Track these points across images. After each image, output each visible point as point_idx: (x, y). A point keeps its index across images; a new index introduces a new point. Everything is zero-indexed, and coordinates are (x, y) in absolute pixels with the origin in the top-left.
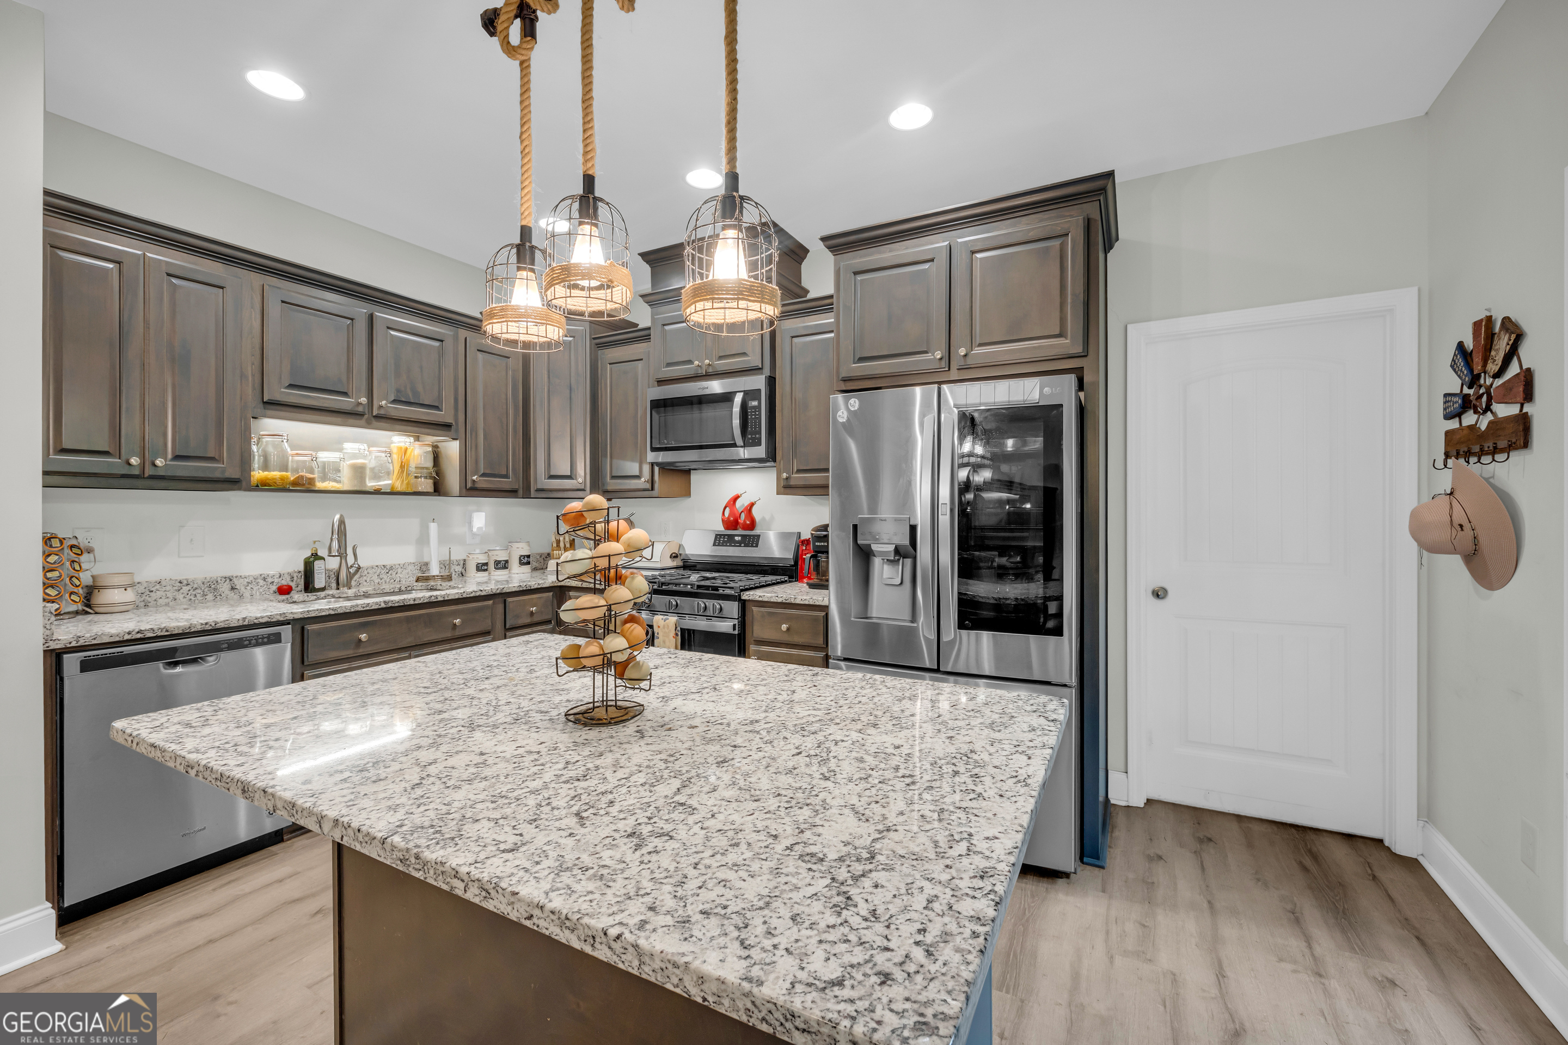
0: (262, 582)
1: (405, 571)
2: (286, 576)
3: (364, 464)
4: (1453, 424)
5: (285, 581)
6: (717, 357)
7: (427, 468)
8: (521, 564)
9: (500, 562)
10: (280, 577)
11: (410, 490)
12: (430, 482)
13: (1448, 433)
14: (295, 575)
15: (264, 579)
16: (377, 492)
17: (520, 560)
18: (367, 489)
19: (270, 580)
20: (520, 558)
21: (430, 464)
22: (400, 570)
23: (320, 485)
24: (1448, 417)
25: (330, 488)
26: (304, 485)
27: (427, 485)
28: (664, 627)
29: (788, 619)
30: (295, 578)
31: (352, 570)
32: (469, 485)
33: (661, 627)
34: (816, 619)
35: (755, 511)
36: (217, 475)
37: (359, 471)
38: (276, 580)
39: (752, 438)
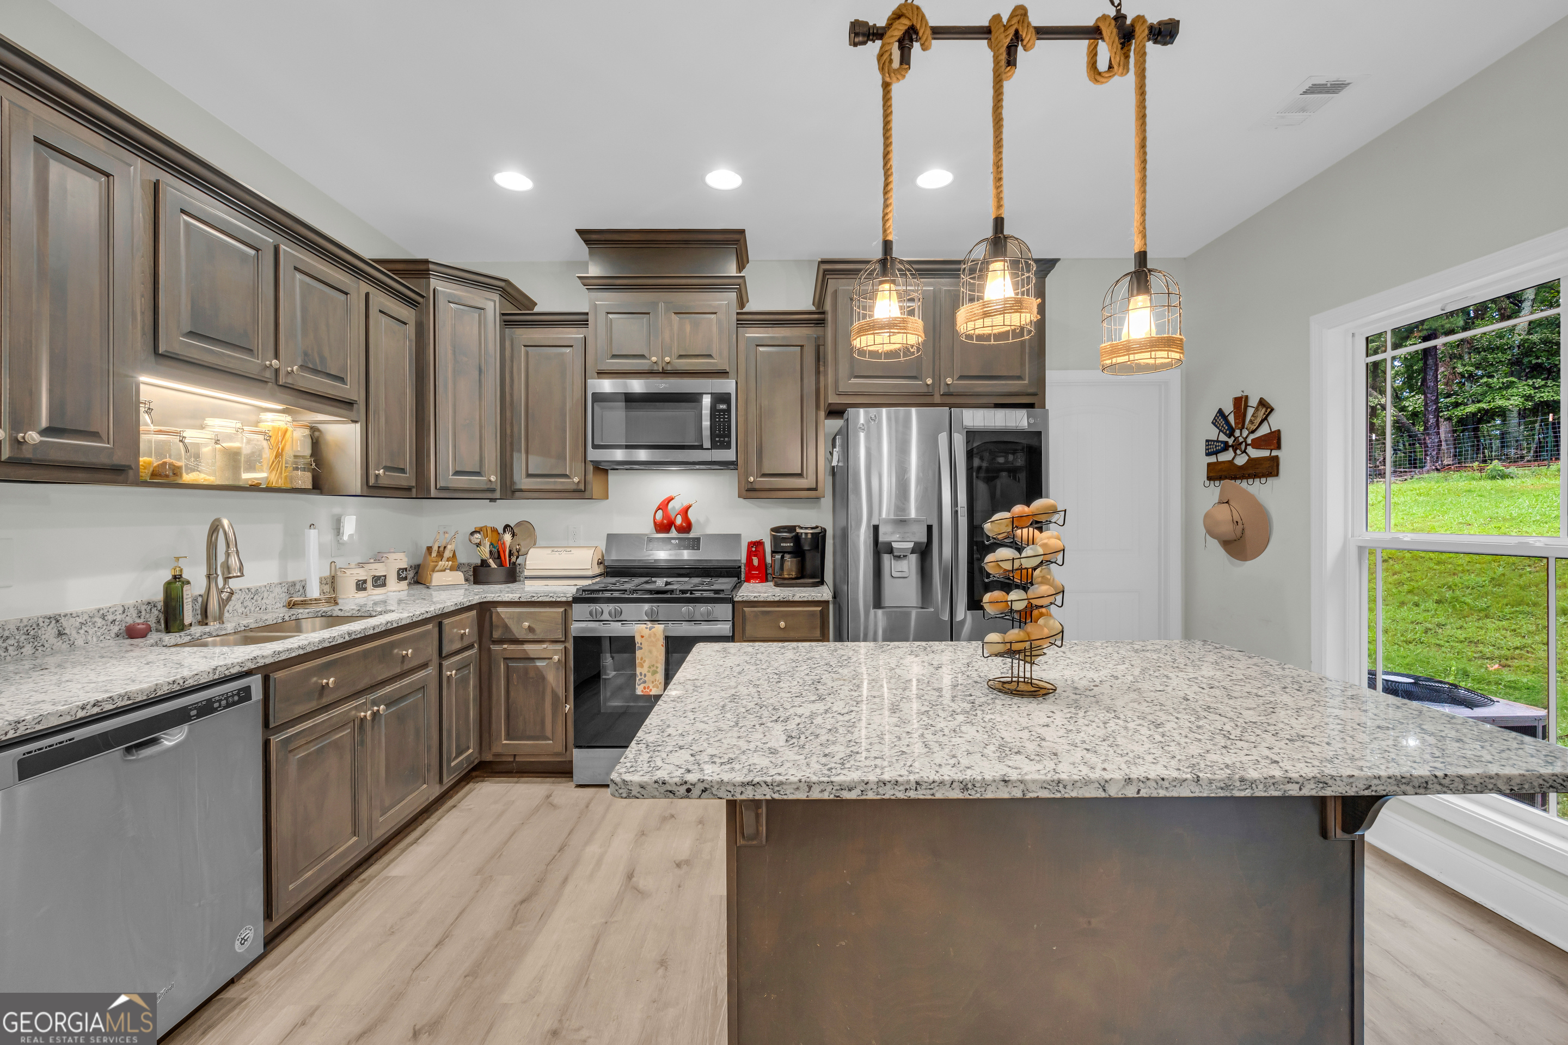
0: (100, 622)
1: (272, 595)
2: (132, 610)
3: (240, 448)
4: (1213, 459)
5: (131, 618)
6: (677, 355)
7: (303, 457)
8: (401, 579)
9: (379, 577)
10: (124, 612)
11: (289, 486)
12: (308, 475)
13: (1209, 465)
14: (143, 608)
15: (103, 617)
16: (254, 488)
17: (399, 574)
18: (241, 483)
19: (110, 618)
20: (398, 572)
21: (308, 452)
22: (266, 595)
23: (188, 478)
24: (1208, 454)
25: (201, 482)
26: (167, 476)
27: (304, 480)
28: (650, 636)
29: (784, 616)
30: (143, 613)
31: (224, 596)
32: (372, 481)
33: (646, 636)
34: (812, 614)
35: (691, 514)
36: (103, 460)
37: (233, 458)
38: (119, 617)
39: (719, 441)
